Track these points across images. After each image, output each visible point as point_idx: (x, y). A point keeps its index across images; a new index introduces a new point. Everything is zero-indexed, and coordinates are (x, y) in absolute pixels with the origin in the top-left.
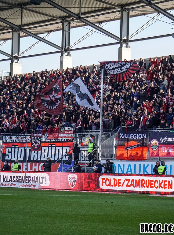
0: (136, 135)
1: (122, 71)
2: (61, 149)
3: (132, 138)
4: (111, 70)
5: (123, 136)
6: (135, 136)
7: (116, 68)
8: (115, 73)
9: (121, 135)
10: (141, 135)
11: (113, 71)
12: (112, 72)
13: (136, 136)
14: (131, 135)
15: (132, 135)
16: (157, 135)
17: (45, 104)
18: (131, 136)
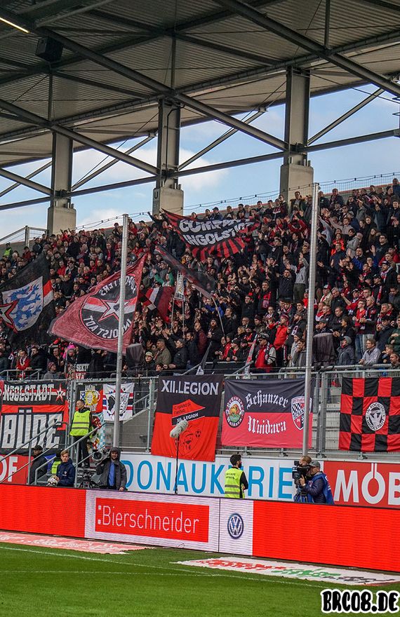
0: (196, 384)
1: (221, 238)
2: (43, 418)
3: (188, 393)
4: (195, 234)
5: (169, 386)
6: (194, 387)
7: (207, 232)
8: (206, 243)
9: (166, 385)
10: (207, 384)
11: (200, 238)
12: (198, 240)
13: (197, 387)
14: (186, 383)
15: (187, 385)
16: (239, 386)
17: (90, 320)
18: (185, 388)
